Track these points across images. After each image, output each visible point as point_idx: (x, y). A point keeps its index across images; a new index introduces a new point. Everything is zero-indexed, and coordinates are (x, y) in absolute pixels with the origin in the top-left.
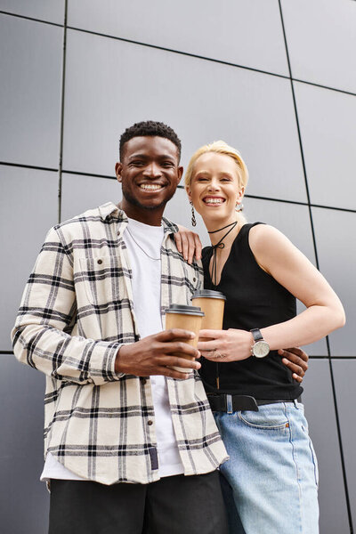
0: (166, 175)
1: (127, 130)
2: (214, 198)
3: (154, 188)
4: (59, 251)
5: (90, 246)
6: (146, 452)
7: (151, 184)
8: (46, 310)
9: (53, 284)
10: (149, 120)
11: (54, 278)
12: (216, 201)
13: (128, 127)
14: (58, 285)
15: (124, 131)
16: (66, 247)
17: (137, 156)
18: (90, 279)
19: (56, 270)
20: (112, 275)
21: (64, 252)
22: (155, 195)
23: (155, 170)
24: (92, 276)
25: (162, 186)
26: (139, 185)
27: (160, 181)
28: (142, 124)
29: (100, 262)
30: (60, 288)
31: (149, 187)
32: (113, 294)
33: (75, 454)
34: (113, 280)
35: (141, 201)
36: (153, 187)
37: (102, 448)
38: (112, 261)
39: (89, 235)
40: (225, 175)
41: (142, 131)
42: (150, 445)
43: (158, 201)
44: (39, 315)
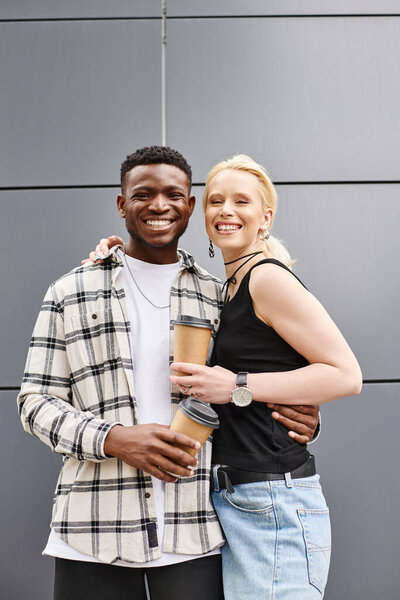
0: (175, 208)
1: (128, 157)
2: (226, 224)
3: (162, 225)
4: (52, 309)
5: (84, 300)
6: (143, 528)
7: (159, 220)
8: (44, 377)
9: (48, 346)
10: (153, 145)
11: (49, 340)
12: (228, 227)
13: (130, 154)
14: (53, 347)
15: (125, 159)
16: (59, 305)
17: (140, 189)
18: (85, 338)
19: (50, 331)
20: (107, 331)
21: (57, 311)
22: (163, 233)
23: (162, 202)
24: (86, 334)
25: (172, 221)
26: (145, 221)
27: (168, 216)
28: (145, 149)
29: (94, 317)
30: (56, 350)
31: (156, 223)
32: (108, 353)
33: (78, 532)
34: (107, 337)
35: (149, 240)
36: (161, 223)
37: (105, 523)
38: (106, 315)
39: (82, 287)
40: (241, 196)
41: (145, 158)
42: (148, 520)
43: (167, 238)
44: (38, 382)
